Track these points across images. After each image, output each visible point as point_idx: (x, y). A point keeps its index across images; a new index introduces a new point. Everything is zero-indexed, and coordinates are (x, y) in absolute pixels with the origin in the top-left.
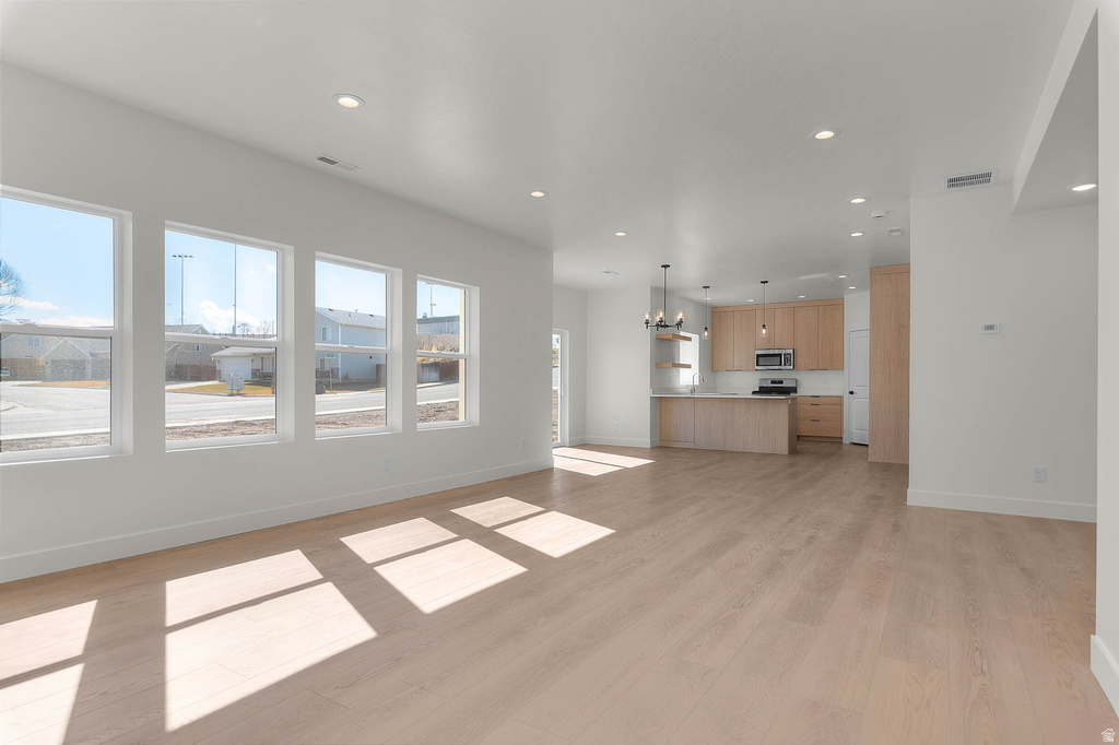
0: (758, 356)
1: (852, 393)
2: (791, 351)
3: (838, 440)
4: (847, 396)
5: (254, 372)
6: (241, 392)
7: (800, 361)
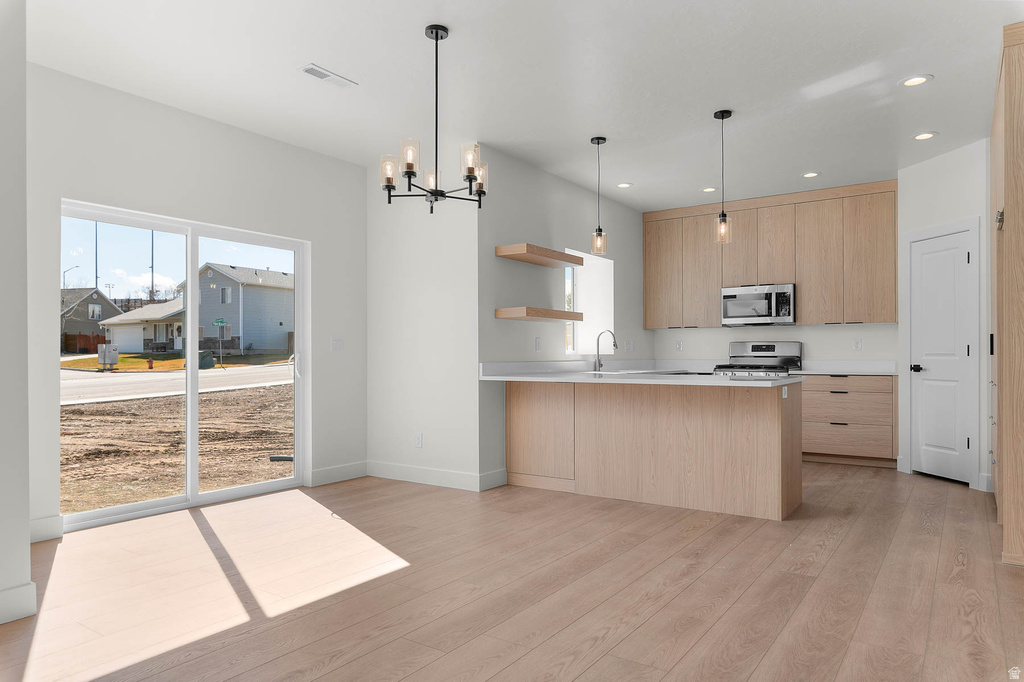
0: (725, 297)
1: (917, 368)
2: (789, 290)
3: (884, 464)
4: (905, 376)
5: (147, 343)
6: (115, 366)
7: (808, 304)
